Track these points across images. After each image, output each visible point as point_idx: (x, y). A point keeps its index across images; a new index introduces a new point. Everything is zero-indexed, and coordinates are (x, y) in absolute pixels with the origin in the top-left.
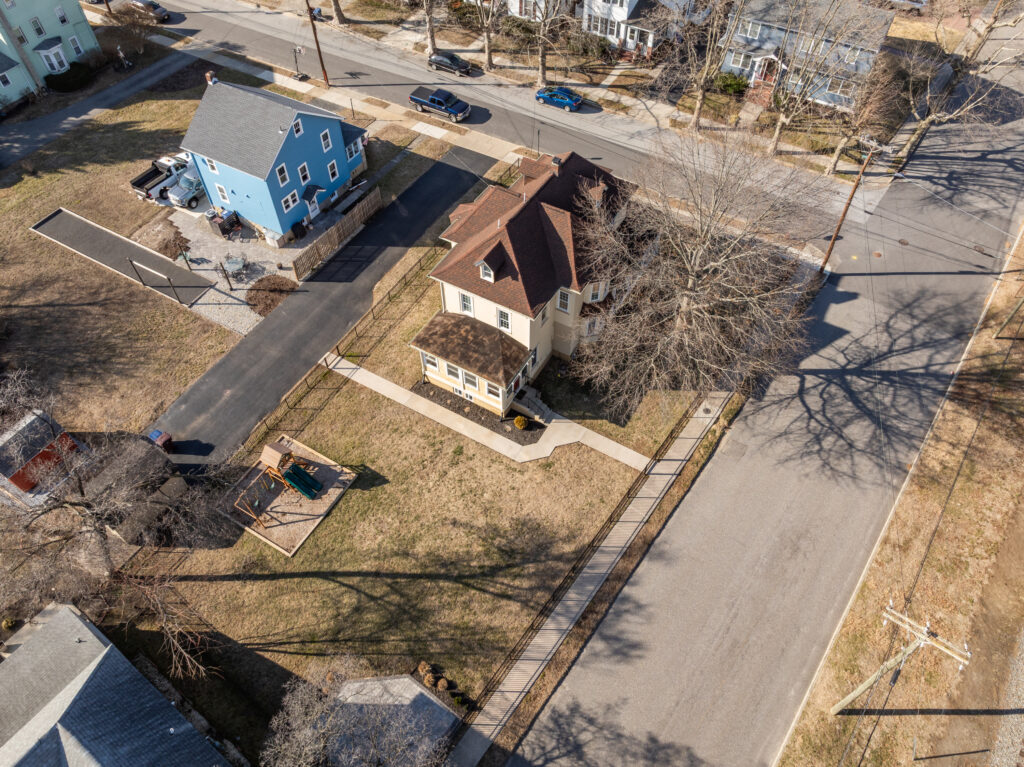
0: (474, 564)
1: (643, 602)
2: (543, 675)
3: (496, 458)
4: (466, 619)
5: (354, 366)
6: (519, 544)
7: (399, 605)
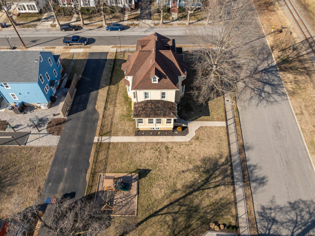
0: (199, 181)
1: (255, 164)
2: (247, 204)
3: (180, 144)
4: (211, 200)
5: (109, 137)
6: (208, 167)
7: (187, 210)
